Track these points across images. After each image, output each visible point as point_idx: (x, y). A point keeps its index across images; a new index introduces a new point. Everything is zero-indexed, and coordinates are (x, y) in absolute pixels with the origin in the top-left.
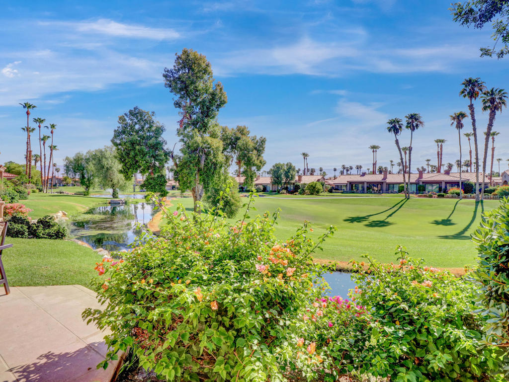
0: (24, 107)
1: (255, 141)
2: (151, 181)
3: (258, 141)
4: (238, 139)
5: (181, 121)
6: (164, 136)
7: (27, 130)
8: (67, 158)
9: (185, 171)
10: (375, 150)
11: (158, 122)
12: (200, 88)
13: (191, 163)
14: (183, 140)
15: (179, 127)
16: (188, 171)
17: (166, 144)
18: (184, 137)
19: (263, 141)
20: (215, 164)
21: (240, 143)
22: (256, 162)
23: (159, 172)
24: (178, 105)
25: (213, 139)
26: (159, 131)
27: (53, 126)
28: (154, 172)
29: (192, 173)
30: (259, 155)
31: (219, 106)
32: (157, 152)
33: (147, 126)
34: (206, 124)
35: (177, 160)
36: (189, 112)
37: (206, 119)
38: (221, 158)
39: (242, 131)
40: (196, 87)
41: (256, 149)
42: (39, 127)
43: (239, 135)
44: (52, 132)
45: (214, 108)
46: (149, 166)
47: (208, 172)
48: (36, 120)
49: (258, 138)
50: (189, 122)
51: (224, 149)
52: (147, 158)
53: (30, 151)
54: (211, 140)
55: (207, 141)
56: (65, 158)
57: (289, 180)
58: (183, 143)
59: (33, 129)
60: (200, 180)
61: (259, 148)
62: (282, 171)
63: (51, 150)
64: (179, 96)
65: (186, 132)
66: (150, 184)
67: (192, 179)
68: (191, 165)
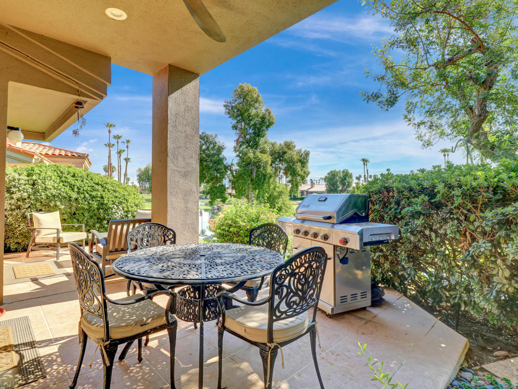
0: (107, 126)
1: (301, 154)
2: (214, 189)
3: (302, 154)
4: (285, 153)
5: (238, 140)
6: (224, 153)
7: (109, 145)
8: (140, 170)
9: (240, 181)
10: (446, 154)
11: (219, 142)
12: (252, 114)
13: (245, 174)
14: (238, 156)
15: (235, 145)
16: (242, 182)
17: (226, 159)
18: (240, 153)
19: (307, 154)
20: (265, 176)
21: (286, 156)
22: (300, 172)
23: (220, 182)
24: (235, 127)
25: (263, 155)
26: (220, 149)
27: (128, 141)
28: (216, 182)
29: (246, 183)
30: (303, 167)
31: (268, 127)
32: (219, 167)
33: (211, 146)
34: (258, 142)
35: (234, 172)
36: (243, 133)
37: (257, 138)
38: (269, 170)
39: (289, 146)
40: (249, 114)
41: (300, 161)
42: (118, 142)
43: (286, 150)
44: (127, 147)
45: (264, 128)
46: (213, 178)
47: (259, 182)
48: (115, 137)
49: (303, 151)
50: (244, 141)
51: (273, 162)
52: (211, 171)
53: (111, 164)
54: (261, 156)
55: (258, 157)
56: (138, 169)
57: (345, 187)
58: (239, 158)
59: (113, 145)
60: (253, 188)
61: (303, 160)
62: (338, 178)
63: (127, 163)
64: (235, 121)
65: (241, 149)
66: (213, 192)
67: (246, 187)
68: (245, 177)
